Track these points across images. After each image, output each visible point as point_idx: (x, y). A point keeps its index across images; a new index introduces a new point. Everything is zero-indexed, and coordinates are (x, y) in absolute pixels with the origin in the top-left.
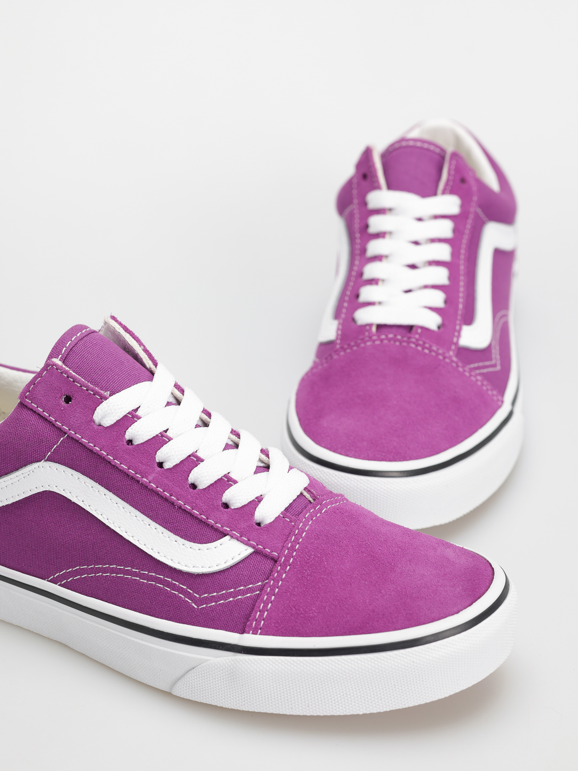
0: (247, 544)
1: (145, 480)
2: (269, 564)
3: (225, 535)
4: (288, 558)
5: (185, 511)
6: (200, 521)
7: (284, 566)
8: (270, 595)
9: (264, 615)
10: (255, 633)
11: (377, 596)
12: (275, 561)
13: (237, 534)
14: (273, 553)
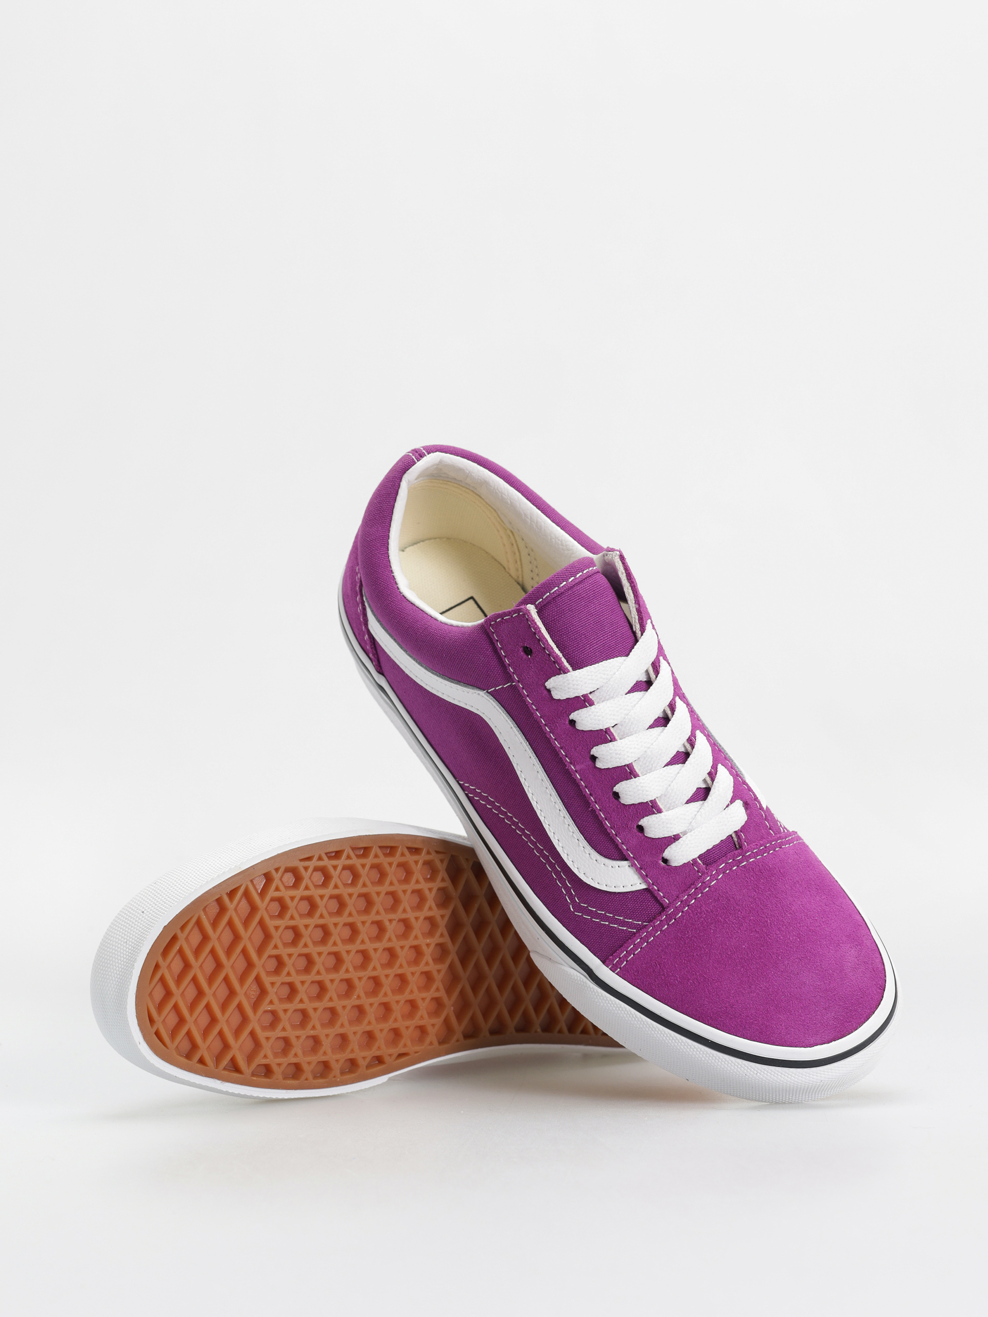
0: (644, 878)
1: (573, 767)
2: (655, 908)
3: (626, 860)
4: (677, 910)
5: (597, 817)
6: (607, 835)
7: (669, 918)
8: (643, 940)
9: (628, 958)
10: (613, 970)
11: (745, 989)
12: (663, 908)
13: (637, 864)
14: (665, 899)
